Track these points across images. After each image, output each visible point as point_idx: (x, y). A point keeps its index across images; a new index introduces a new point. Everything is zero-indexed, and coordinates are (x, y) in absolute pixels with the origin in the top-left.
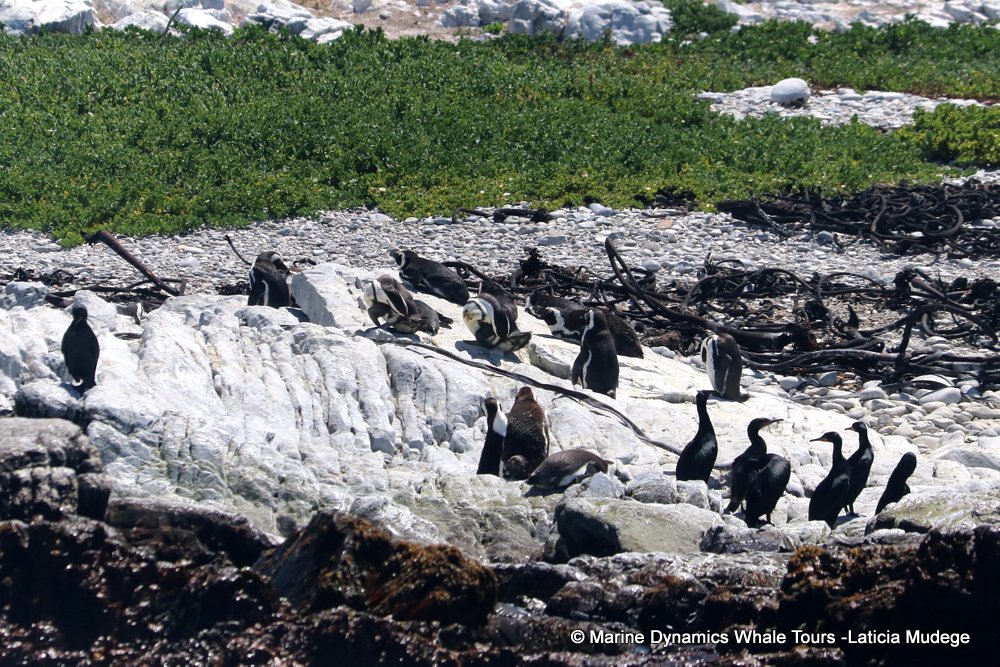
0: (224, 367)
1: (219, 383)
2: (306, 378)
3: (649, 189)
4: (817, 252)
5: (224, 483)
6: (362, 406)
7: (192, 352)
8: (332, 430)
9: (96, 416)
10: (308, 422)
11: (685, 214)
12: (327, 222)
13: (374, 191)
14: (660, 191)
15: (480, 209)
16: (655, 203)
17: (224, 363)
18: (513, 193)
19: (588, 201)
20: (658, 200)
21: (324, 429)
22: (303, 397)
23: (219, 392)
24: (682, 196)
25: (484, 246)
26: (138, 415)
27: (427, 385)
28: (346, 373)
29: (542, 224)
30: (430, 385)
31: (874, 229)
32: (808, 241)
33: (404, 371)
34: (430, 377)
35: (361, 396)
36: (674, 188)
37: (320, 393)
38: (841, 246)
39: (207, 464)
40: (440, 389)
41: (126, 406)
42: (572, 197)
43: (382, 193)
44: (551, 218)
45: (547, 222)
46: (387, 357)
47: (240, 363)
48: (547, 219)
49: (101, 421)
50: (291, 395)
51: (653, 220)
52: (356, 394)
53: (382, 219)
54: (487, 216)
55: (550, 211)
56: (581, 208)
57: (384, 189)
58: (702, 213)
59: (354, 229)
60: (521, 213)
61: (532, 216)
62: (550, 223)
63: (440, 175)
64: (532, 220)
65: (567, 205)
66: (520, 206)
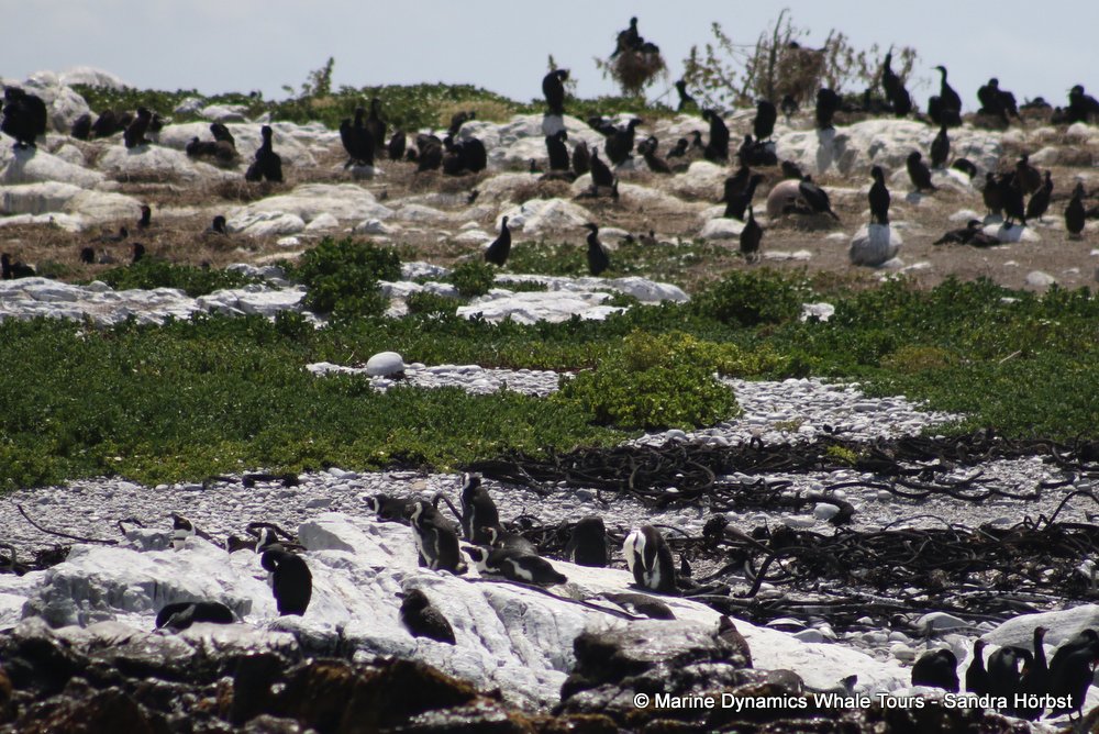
0: (355, 605)
3: (382, 453)
9: (360, 645)
11: (427, 476)
12: (78, 491)
13: (110, 461)
14: (393, 455)
15: (222, 475)
16: (394, 467)
17: (354, 602)
18: (245, 461)
19: (323, 466)
20: (392, 463)
24: (413, 460)
25: (254, 509)
26: (399, 644)
27: (537, 620)
28: (460, 610)
30: (540, 620)
31: (632, 485)
32: (567, 498)
33: (510, 607)
34: (538, 613)
35: (480, 632)
36: (407, 452)
38: (605, 502)
40: (549, 623)
41: (385, 636)
42: (309, 461)
43: (118, 462)
44: (300, 482)
45: (298, 486)
46: (486, 594)
47: (366, 602)
48: (297, 483)
49: (365, 650)
52: (474, 629)
53: (130, 487)
54: (234, 482)
55: (295, 476)
56: (321, 472)
57: (118, 459)
58: (443, 475)
59: (110, 496)
60: (265, 478)
61: (282, 481)
62: (302, 486)
63: (170, 444)
64: (283, 485)
65: (308, 470)
66: (259, 472)
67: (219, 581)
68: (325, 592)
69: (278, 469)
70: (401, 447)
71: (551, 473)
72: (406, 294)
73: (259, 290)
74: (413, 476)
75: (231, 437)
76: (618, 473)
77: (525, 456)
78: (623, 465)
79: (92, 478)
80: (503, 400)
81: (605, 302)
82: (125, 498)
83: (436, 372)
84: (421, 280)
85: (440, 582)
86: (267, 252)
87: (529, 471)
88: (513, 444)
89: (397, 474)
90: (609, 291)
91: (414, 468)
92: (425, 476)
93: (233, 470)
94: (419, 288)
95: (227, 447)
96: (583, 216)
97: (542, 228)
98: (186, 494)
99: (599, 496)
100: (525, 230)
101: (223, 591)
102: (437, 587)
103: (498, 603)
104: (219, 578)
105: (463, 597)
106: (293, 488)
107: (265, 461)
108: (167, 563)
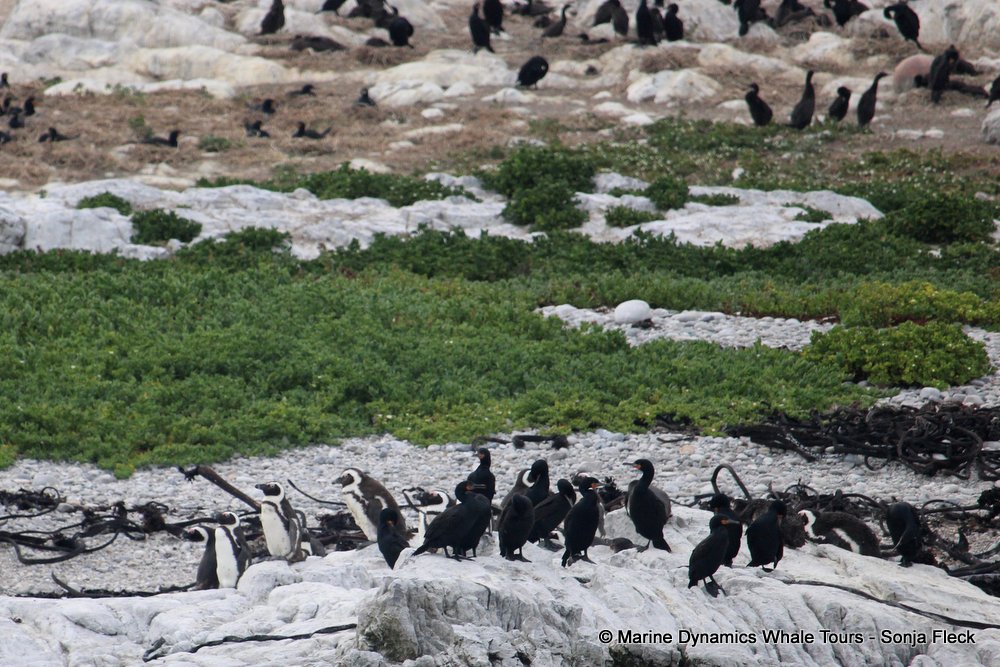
0: (679, 610)
1: (680, 626)
2: (746, 619)
3: (648, 414)
7: (649, 596)
12: (353, 450)
13: (382, 419)
15: (492, 435)
17: (678, 606)
18: (513, 421)
19: (592, 427)
20: (657, 425)
24: (678, 422)
27: (857, 625)
28: (781, 614)
30: (860, 625)
31: (900, 452)
32: (836, 465)
33: (830, 611)
34: (857, 617)
36: (672, 414)
38: (873, 469)
40: (871, 629)
42: (576, 422)
43: (389, 421)
45: (567, 448)
46: (804, 597)
47: (689, 606)
48: (565, 445)
53: (403, 447)
54: (504, 442)
55: (564, 437)
56: (589, 434)
57: (389, 417)
58: (710, 438)
59: (383, 456)
60: (537, 439)
61: (551, 442)
62: (572, 449)
63: (439, 402)
64: (553, 446)
65: (575, 430)
66: (530, 433)
67: (549, 589)
68: (650, 598)
69: (548, 430)
70: (668, 409)
71: (818, 438)
72: (604, 208)
73: (461, 202)
74: (680, 440)
75: (497, 396)
76: (886, 439)
77: (786, 416)
78: (890, 431)
79: (364, 436)
80: (760, 357)
81: (799, 217)
82: (398, 459)
83: (682, 320)
84: (617, 193)
85: (759, 585)
86: (415, 125)
87: (795, 434)
88: (774, 404)
89: (663, 436)
90: (800, 206)
91: (680, 430)
92: (690, 439)
93: (503, 431)
94: (617, 202)
95: (496, 407)
96: (711, 87)
97: (673, 99)
98: (459, 455)
99: (866, 463)
100: (656, 101)
101: (553, 599)
102: (757, 590)
103: (817, 606)
104: (548, 585)
105: (784, 601)
106: (563, 450)
107: (533, 423)
108: (498, 570)
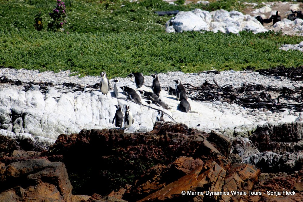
0: (77, 104)
1: (75, 108)
2: (97, 107)
3: (245, 66)
4: (276, 81)
5: (54, 129)
6: (109, 113)
7: (70, 101)
8: (100, 118)
10: (95, 117)
11: (251, 72)
14: (247, 67)
16: (246, 70)
17: (78, 103)
19: (230, 69)
21: (99, 118)
22: (95, 111)
23: (75, 110)
28: (107, 106)
29: (217, 74)
32: (275, 78)
36: (251, 66)
37: (100, 110)
39: (50, 125)
43: (183, 67)
44: (220, 73)
45: (218, 74)
47: (82, 103)
50: (92, 111)
51: (243, 73)
52: (108, 111)
54: (205, 73)
